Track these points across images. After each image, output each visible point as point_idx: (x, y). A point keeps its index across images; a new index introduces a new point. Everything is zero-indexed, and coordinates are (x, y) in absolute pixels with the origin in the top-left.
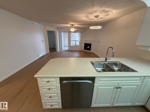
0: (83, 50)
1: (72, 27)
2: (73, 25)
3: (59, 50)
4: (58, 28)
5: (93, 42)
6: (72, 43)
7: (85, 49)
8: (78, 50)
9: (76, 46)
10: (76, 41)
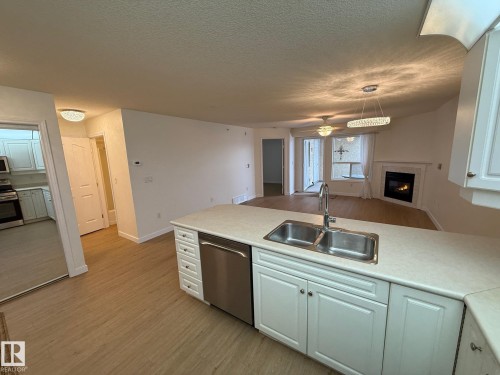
0: (378, 197)
1: (325, 124)
2: (325, 118)
3: (292, 191)
4: (293, 130)
5: (423, 167)
6: (340, 172)
7: (387, 194)
8: (358, 195)
9: (351, 182)
10: (351, 164)
